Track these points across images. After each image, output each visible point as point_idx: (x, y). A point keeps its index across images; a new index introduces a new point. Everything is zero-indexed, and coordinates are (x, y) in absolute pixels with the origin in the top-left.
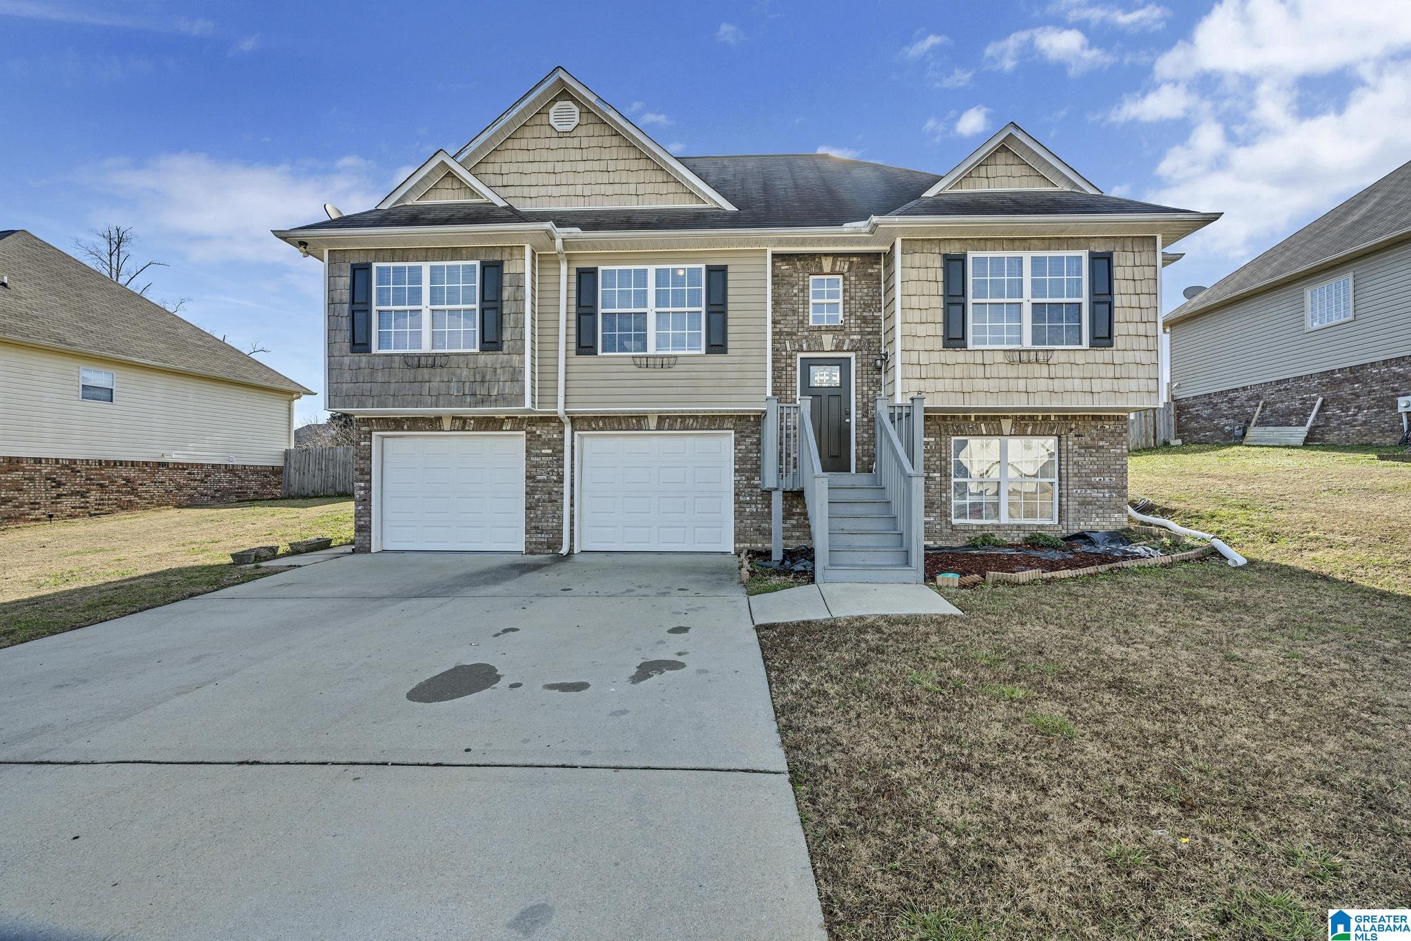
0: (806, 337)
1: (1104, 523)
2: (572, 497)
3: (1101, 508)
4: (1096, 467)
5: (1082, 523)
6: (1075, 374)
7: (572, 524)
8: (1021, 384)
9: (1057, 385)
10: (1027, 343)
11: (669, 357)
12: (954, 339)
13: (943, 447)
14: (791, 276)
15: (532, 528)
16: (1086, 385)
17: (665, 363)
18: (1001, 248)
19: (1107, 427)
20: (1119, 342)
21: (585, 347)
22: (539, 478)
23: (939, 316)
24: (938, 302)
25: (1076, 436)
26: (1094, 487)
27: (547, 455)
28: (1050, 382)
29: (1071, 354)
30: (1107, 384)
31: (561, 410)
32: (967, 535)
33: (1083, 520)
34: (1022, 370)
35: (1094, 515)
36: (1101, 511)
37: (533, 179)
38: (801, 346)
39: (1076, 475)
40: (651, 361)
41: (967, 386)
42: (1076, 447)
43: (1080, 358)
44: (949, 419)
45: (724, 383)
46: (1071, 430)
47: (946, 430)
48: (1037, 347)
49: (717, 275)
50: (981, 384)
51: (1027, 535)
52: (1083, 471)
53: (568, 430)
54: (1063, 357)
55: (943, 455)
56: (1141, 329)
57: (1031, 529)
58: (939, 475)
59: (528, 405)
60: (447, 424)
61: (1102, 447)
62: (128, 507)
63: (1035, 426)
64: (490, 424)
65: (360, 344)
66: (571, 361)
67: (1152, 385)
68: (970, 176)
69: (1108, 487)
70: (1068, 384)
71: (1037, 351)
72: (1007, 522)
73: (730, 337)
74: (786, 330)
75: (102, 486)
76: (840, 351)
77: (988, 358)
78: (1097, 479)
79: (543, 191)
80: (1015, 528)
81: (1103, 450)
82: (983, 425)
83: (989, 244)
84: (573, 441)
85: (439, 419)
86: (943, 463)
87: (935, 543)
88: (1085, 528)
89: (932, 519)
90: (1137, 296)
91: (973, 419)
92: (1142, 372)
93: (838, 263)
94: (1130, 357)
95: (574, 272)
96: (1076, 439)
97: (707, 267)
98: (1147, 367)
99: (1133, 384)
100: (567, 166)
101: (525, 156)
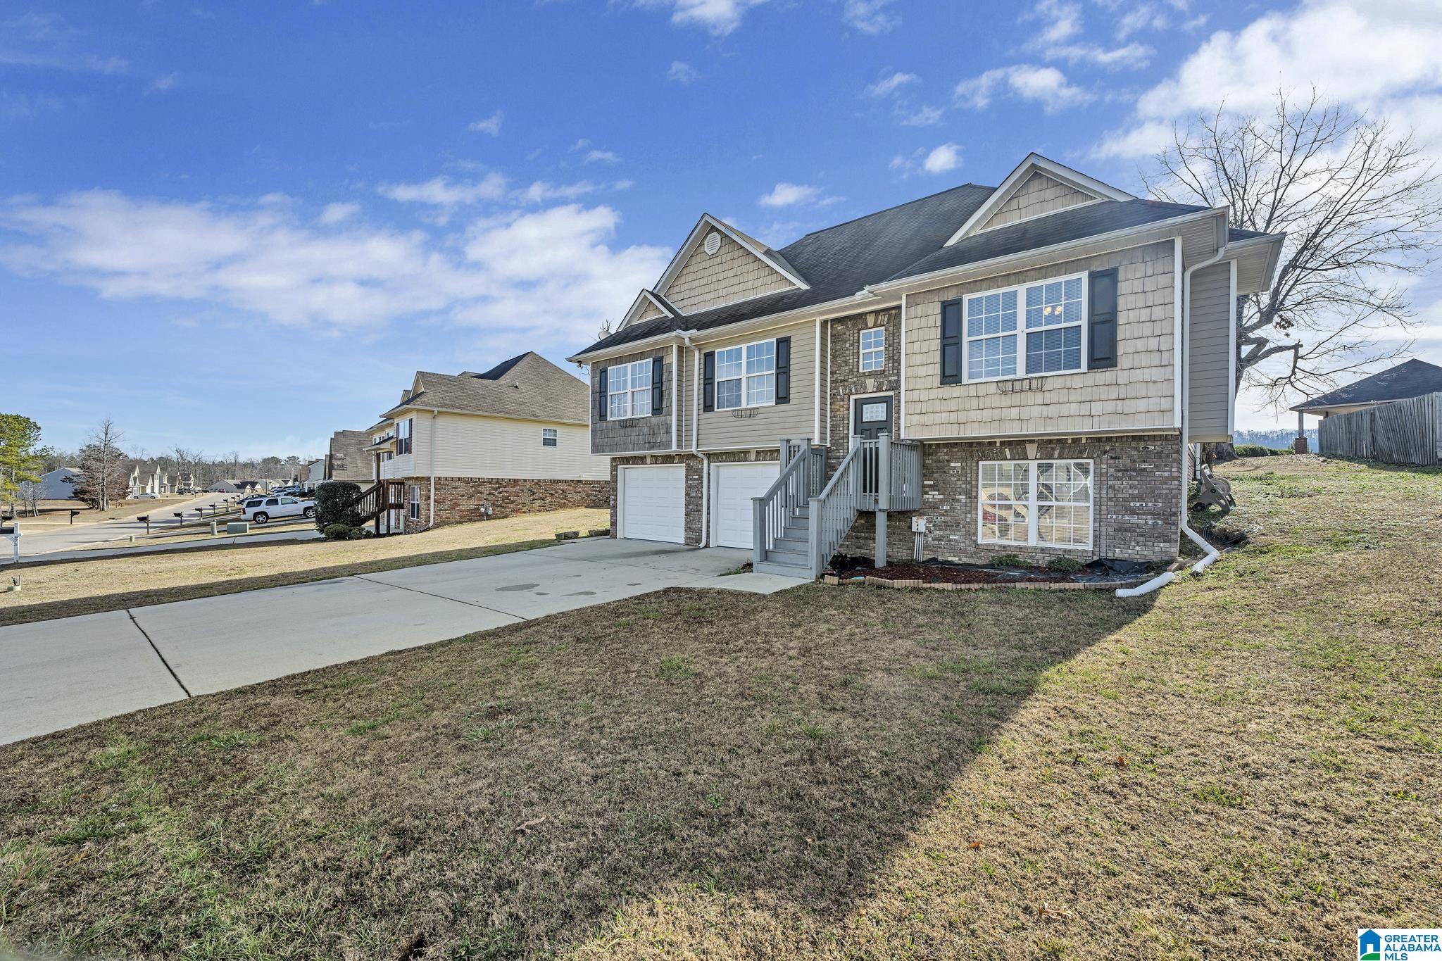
0: (854, 383)
1: (1145, 553)
2: (708, 508)
3: (1142, 536)
4: (1136, 491)
5: (1118, 551)
6: (1072, 398)
7: (708, 527)
8: (1014, 413)
9: (1052, 411)
10: (1021, 372)
11: (754, 409)
12: (950, 376)
13: (969, 472)
14: (845, 334)
15: (688, 529)
16: (1084, 409)
17: (752, 413)
18: (996, 286)
19: (1152, 448)
20: (1123, 362)
21: (708, 407)
22: (692, 495)
23: (937, 357)
24: (936, 345)
25: (1112, 458)
26: (1133, 512)
27: (696, 479)
28: (1045, 408)
29: (1068, 378)
30: (1109, 407)
31: (694, 450)
32: (991, 554)
33: (1119, 548)
34: (1016, 399)
35: (1133, 543)
36: (1142, 539)
37: (696, 292)
38: (851, 390)
39: (1111, 499)
40: (744, 413)
41: (962, 417)
42: (1112, 470)
43: (1077, 382)
44: (975, 445)
45: (787, 425)
46: (1106, 452)
47: (972, 456)
48: (1030, 375)
49: (784, 344)
50: (974, 415)
51: (1053, 559)
52: (1120, 495)
53: (706, 462)
54: (1059, 383)
55: (968, 479)
56: (1153, 344)
57: (1056, 553)
58: (964, 497)
59: (674, 447)
60: (648, 460)
61: (1144, 470)
62: (563, 506)
63: (1062, 449)
64: (668, 459)
65: (602, 416)
66: (701, 417)
67: (1165, 404)
68: (1001, 212)
69: (1151, 514)
70: (1065, 409)
71: (1030, 379)
72: (1035, 545)
73: (792, 391)
74: (840, 378)
75: (552, 494)
76: (880, 391)
77: (982, 390)
78: (1138, 504)
79: (701, 298)
80: (1039, 551)
81: (1145, 474)
82: (1007, 450)
83: (985, 284)
84: (709, 470)
85: (645, 457)
86: (968, 486)
87: (960, 560)
88: (1121, 556)
89: (957, 537)
90: (1149, 309)
91: (998, 445)
92: (1153, 390)
93: (880, 317)
94: (1138, 375)
95: (703, 356)
96: (1111, 462)
97: (777, 339)
98: (1159, 384)
99: (1142, 405)
100: (714, 278)
101: (694, 276)
